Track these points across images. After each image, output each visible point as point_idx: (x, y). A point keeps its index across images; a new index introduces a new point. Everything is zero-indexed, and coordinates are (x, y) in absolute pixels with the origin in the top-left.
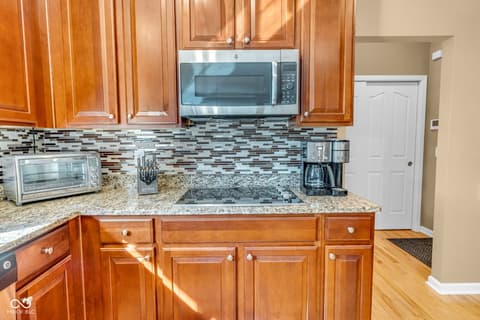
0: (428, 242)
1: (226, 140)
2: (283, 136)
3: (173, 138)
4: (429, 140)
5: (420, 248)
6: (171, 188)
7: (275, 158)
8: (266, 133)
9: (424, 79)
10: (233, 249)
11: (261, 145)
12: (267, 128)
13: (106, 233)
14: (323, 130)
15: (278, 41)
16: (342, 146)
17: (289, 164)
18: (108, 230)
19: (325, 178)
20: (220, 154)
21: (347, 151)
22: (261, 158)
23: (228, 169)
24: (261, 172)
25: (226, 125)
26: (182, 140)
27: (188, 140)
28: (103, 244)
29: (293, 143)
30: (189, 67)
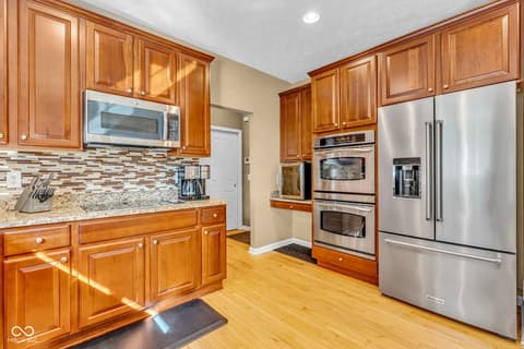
0: (247, 234)
1: (116, 164)
2: (163, 162)
3: (60, 161)
4: (245, 169)
5: (244, 237)
6: (57, 208)
7: (157, 178)
8: (150, 160)
9: (240, 132)
10: (141, 239)
11: (146, 169)
12: (150, 156)
13: (13, 245)
14: (190, 159)
15: (163, 98)
16: (206, 168)
17: (168, 183)
18: (15, 242)
19: (196, 189)
20: (110, 175)
21: (209, 171)
22: (146, 178)
23: (117, 188)
24: (146, 189)
25: (117, 152)
26: (69, 163)
27: (76, 163)
28: (6, 257)
29: (171, 168)
30: (94, 104)
